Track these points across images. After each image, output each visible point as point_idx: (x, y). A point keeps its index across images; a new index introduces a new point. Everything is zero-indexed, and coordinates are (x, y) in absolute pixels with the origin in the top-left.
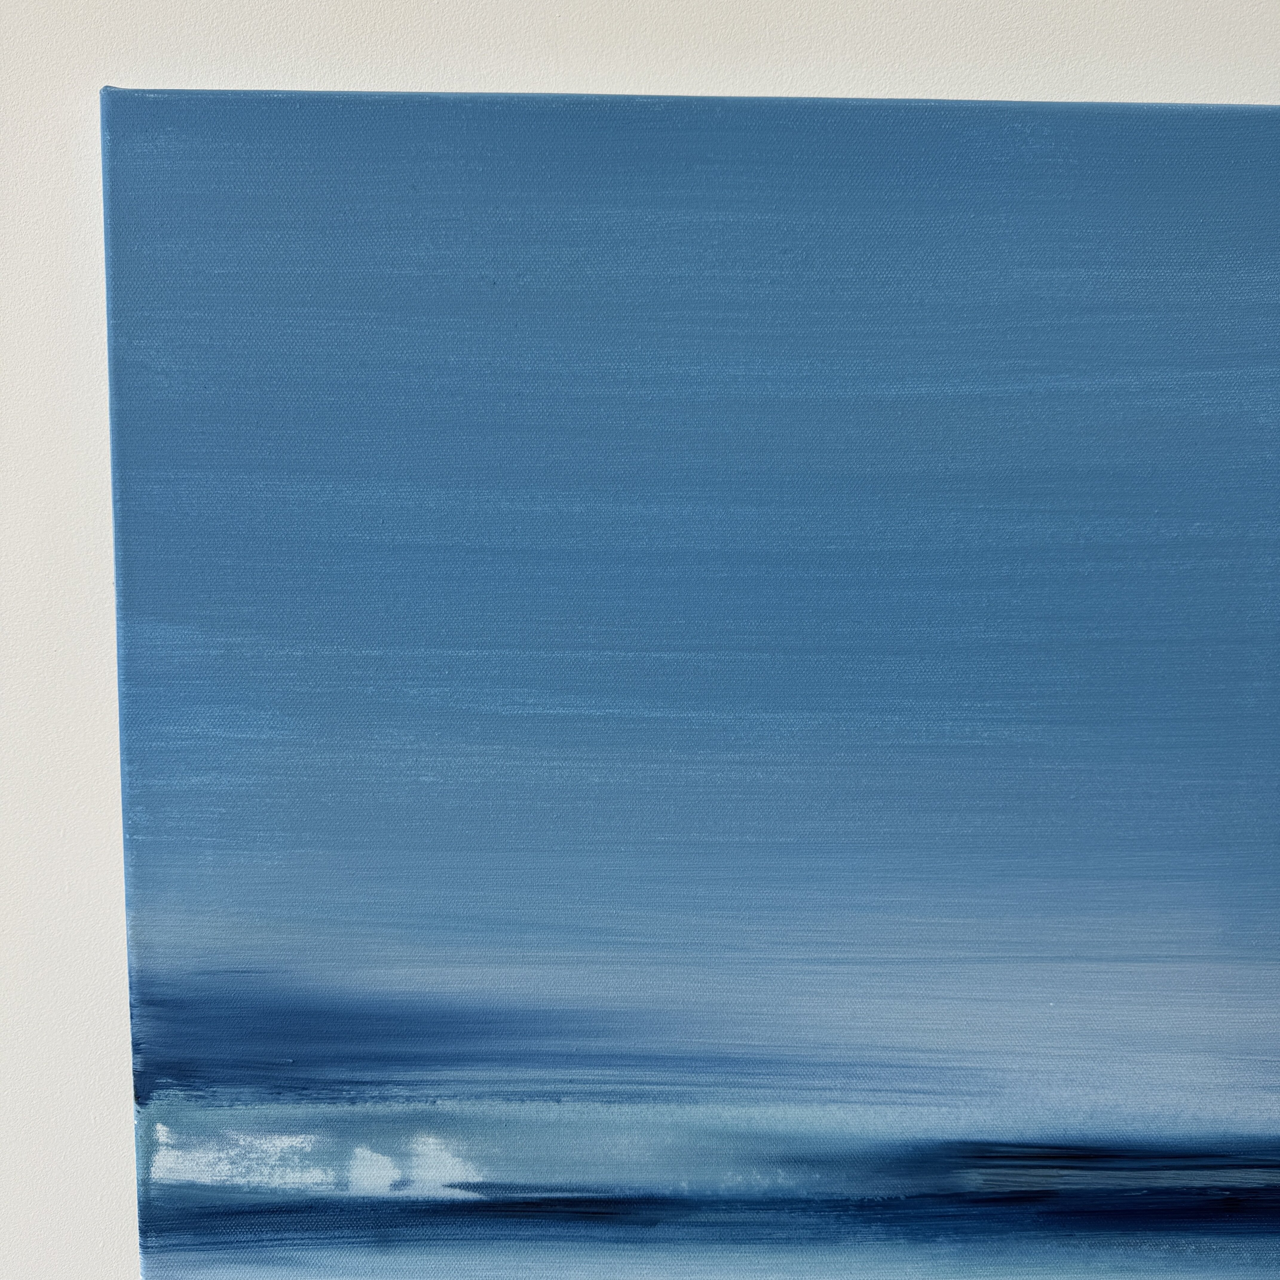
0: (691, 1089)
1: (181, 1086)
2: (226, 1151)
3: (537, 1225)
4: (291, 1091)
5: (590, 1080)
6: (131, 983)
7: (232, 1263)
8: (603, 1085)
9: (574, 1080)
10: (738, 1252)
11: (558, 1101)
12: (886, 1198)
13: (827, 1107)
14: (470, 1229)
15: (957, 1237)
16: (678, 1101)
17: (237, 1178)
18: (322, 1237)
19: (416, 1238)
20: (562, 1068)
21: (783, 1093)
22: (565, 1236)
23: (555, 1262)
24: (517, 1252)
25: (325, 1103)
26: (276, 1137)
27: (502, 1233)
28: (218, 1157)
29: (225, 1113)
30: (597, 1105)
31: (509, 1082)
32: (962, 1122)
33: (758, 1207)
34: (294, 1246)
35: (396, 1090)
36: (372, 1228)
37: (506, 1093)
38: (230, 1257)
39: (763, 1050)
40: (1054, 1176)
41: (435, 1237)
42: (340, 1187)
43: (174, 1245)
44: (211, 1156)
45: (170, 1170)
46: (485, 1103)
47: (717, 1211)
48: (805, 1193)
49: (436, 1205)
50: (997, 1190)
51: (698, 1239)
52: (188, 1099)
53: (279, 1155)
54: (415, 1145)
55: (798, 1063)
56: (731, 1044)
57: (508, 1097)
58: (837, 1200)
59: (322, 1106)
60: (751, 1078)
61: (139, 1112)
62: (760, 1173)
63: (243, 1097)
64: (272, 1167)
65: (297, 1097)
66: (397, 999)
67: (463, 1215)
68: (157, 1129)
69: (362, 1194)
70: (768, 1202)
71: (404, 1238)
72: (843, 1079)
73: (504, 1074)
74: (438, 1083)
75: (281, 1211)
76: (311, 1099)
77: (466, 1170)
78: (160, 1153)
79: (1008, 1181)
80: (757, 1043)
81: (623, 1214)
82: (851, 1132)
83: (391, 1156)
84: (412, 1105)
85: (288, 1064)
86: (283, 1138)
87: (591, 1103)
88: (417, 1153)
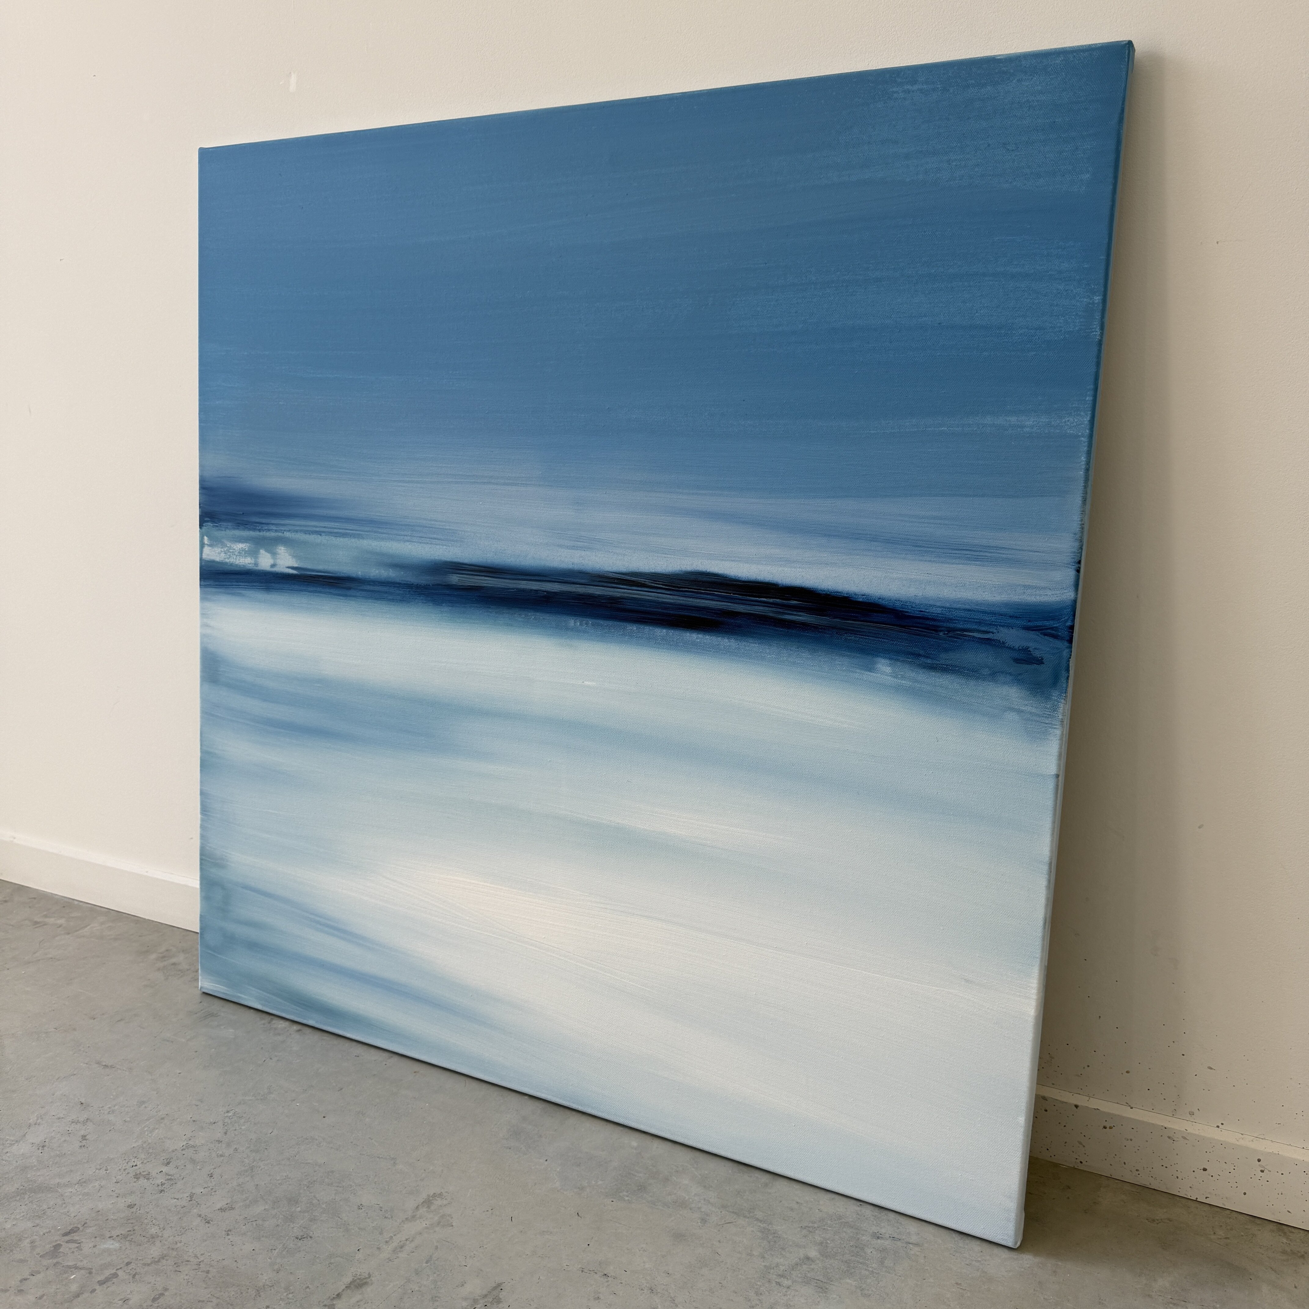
1: (212, 521)
2: (224, 549)
3: (314, 586)
4: (242, 525)
5: (330, 527)
6: (199, 481)
9: (325, 527)
11: (321, 535)
12: (425, 585)
14: (294, 586)
15: (450, 604)
16: (358, 538)
17: (226, 560)
18: (250, 585)
19: (278, 588)
22: (322, 592)
26: (238, 543)
27: (303, 588)
29: (223, 533)
30: (332, 537)
31: (305, 526)
33: (383, 585)
34: (242, 588)
36: (265, 583)
40: (483, 580)
43: (208, 585)
44: (220, 550)
45: (208, 555)
46: (299, 534)
47: (370, 585)
48: (399, 580)
49: (284, 575)
50: (464, 584)
51: (364, 597)
52: (213, 526)
53: (238, 551)
54: (278, 550)
57: (306, 532)
58: (409, 584)
59: (251, 532)
61: (200, 531)
62: (384, 570)
63: (229, 527)
64: (237, 556)
65: (243, 528)
67: (292, 580)
68: (205, 538)
69: (262, 569)
70: (387, 583)
71: (274, 588)
74: (285, 525)
75: (239, 574)
76: (248, 529)
77: (293, 562)
78: (205, 548)
79: (467, 581)
81: (340, 584)
82: (413, 555)
83: (271, 554)
84: (277, 533)
85: (241, 514)
86: (240, 544)
88: (278, 553)
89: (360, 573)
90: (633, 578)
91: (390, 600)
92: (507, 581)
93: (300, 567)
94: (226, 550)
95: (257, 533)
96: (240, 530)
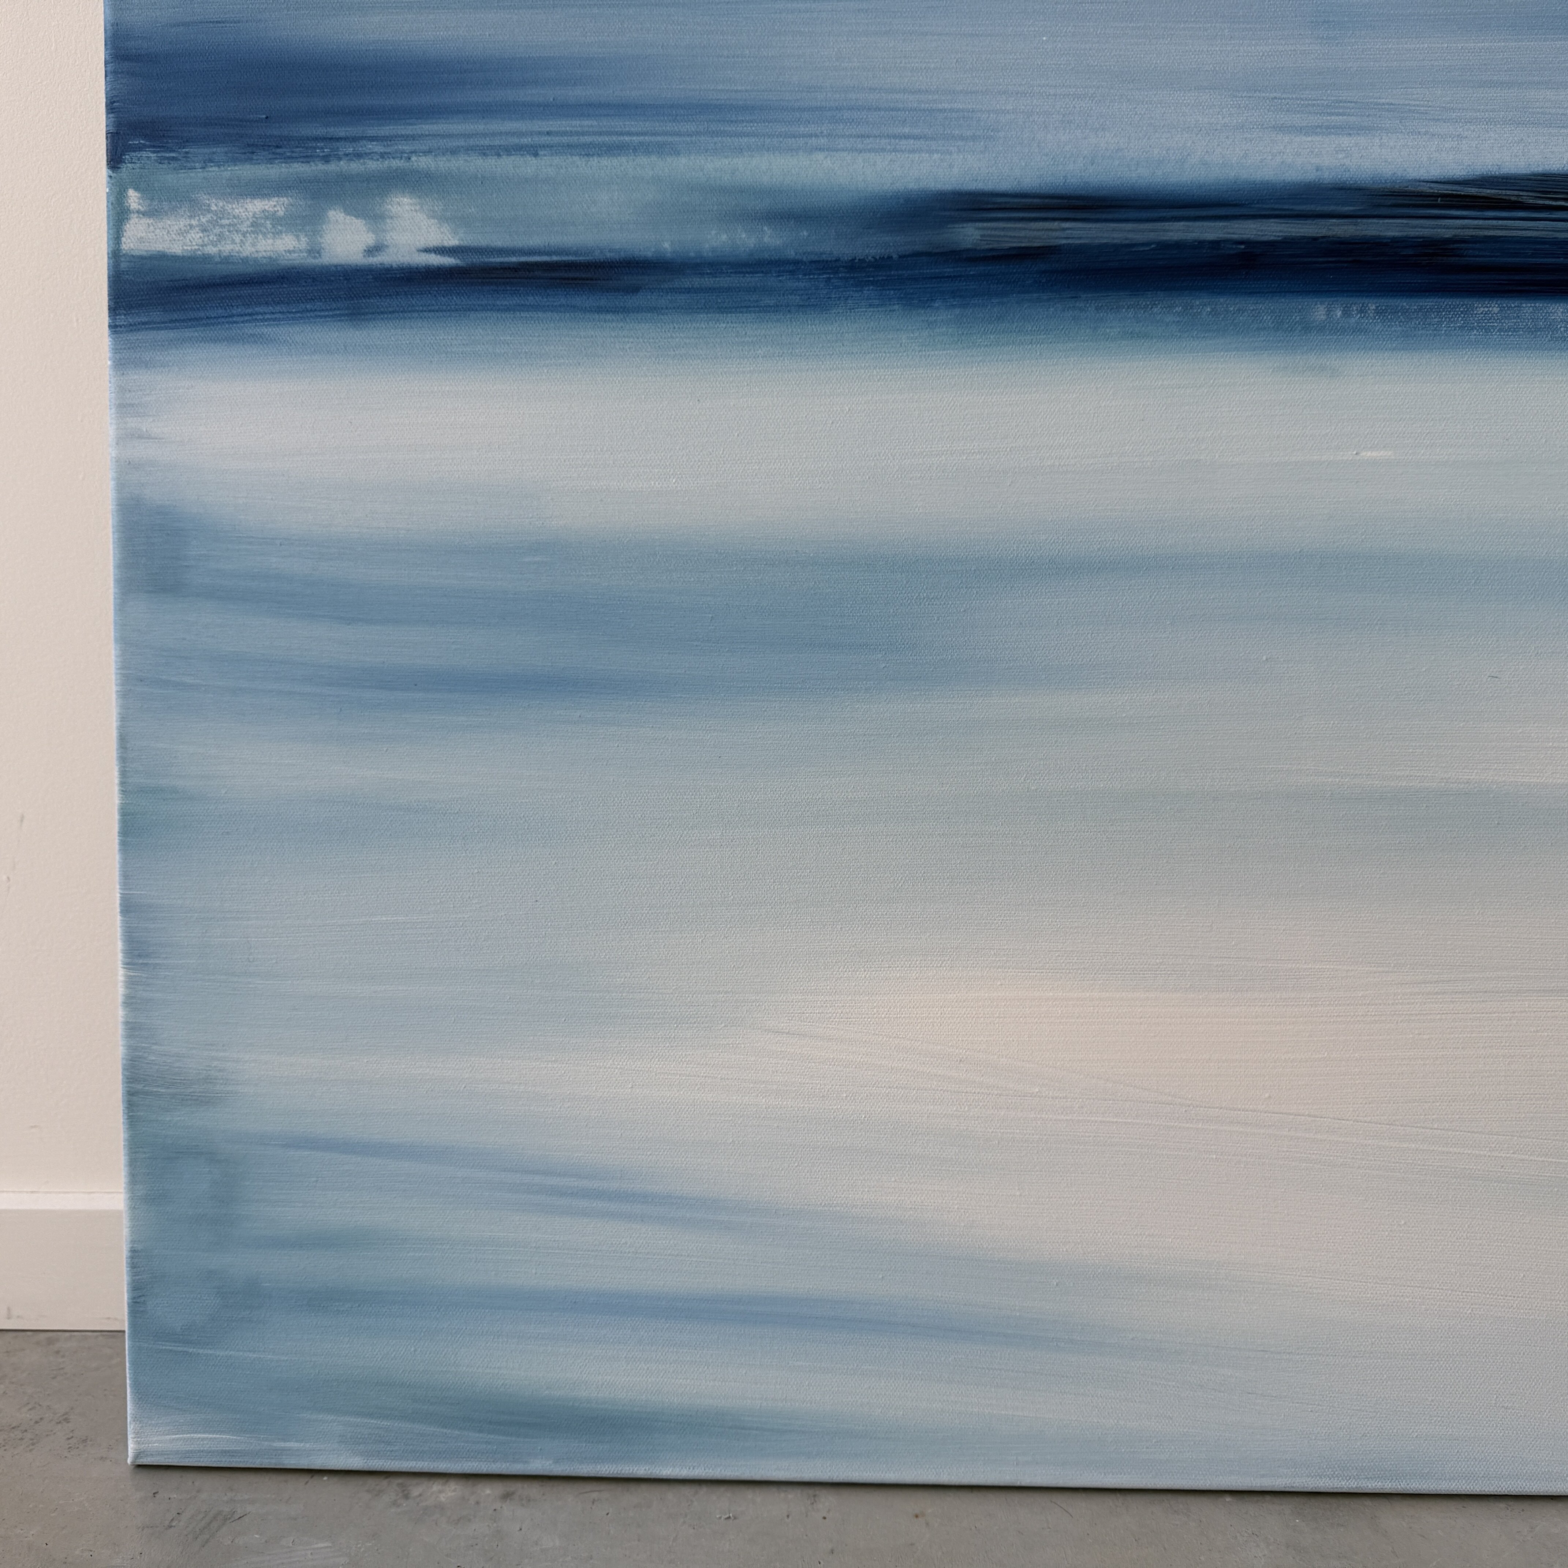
0: (673, 140)
1: (154, 147)
2: (197, 218)
3: (515, 293)
4: (264, 150)
5: (567, 132)
8: (581, 137)
9: (551, 132)
10: (724, 322)
11: (536, 155)
12: (878, 258)
13: (813, 156)
14: (446, 298)
15: (954, 301)
16: (659, 153)
17: (208, 247)
18: (294, 310)
19: (390, 309)
20: (539, 119)
21: (768, 141)
22: (544, 306)
25: (298, 162)
26: (248, 200)
27: (478, 302)
28: (189, 224)
29: (197, 176)
30: (575, 158)
31: (484, 135)
32: (956, 170)
33: (744, 270)
34: (266, 321)
35: (370, 146)
36: (345, 299)
37: (482, 148)
39: (745, 95)
40: (1056, 230)
41: (410, 309)
42: (313, 255)
43: (143, 323)
44: (183, 223)
45: (141, 240)
46: (460, 158)
47: (702, 274)
48: (793, 253)
49: (411, 272)
50: (995, 246)
51: (682, 308)
52: (160, 161)
53: (251, 220)
54: (390, 206)
55: (783, 108)
56: (713, 90)
57: (484, 152)
58: (827, 261)
59: (296, 165)
60: (733, 126)
61: (110, 177)
62: (745, 232)
63: (215, 157)
64: (244, 234)
65: (270, 156)
67: (439, 283)
68: (129, 195)
69: (335, 261)
70: (755, 265)
71: (378, 310)
72: (829, 124)
73: (480, 126)
74: (413, 137)
75: (252, 282)
76: (285, 158)
77: (442, 233)
78: (132, 221)
79: (1007, 236)
80: (739, 88)
81: (604, 280)
82: (838, 183)
83: (365, 219)
84: (387, 162)
85: (261, 120)
86: (255, 202)
87: (569, 157)
88: (392, 215)
89: (666, 245)
90: (1485, 190)
91: (765, 309)
92: (1130, 226)
93: (468, 245)
94: (207, 221)
95: (317, 165)
96: (256, 164)
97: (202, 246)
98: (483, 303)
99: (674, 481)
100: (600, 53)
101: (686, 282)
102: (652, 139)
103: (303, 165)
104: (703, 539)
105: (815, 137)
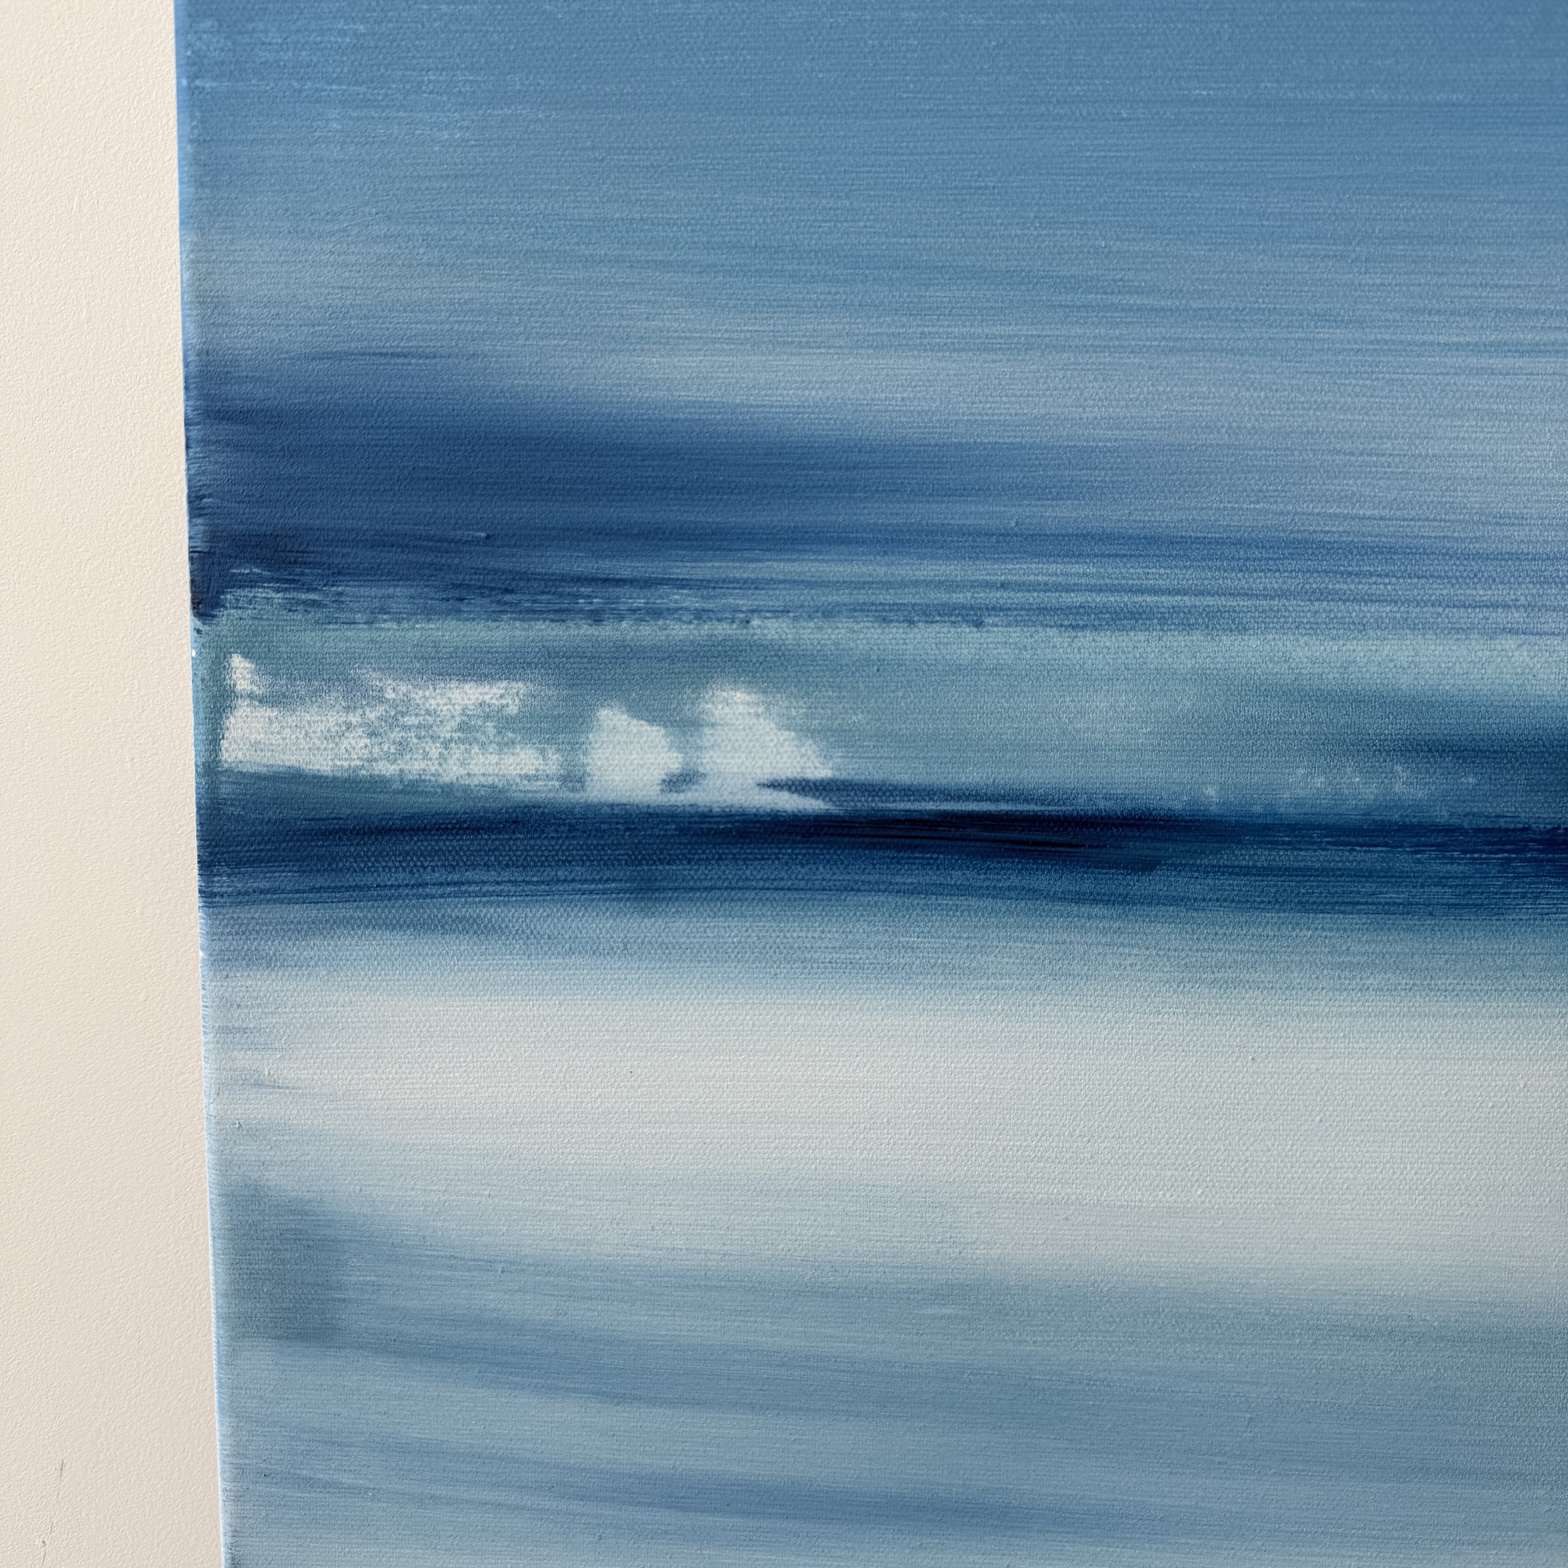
0: (1235, 604)
1: (278, 580)
2: (360, 711)
3: (929, 864)
4: (482, 595)
5: (1039, 585)
6: (186, 379)
7: (367, 927)
8: (1063, 594)
9: (1009, 583)
10: (1309, 929)
11: (979, 624)
13: (1497, 641)
14: (806, 868)
16: (1207, 627)
17: (381, 763)
18: (535, 879)
19: (706, 884)
20: (987, 559)
21: (1415, 611)
22: (980, 888)
23: (960, 937)
24: (890, 916)
25: (545, 620)
26: (454, 684)
27: (863, 877)
28: (345, 722)
29: (359, 636)
30: (1051, 632)
31: (885, 585)
33: (1352, 839)
34: (484, 896)
35: (677, 597)
36: (626, 864)
37: (880, 608)
38: (366, 916)
39: (1379, 526)
41: (740, 884)
42: (570, 785)
44: (333, 719)
45: (256, 746)
46: (840, 625)
47: (1273, 844)
48: (1445, 814)
49: (744, 822)
51: (1233, 901)
52: (290, 607)
53: (458, 720)
54: (710, 706)
55: (1447, 553)
56: (1318, 514)
57: (885, 614)
58: (1507, 830)
59: (540, 625)
60: (1353, 582)
61: (199, 631)
62: (1361, 772)
63: (393, 606)
64: (446, 744)
65: (494, 607)
66: (682, 416)
67: (794, 842)
68: (233, 664)
70: (1373, 831)
71: (684, 884)
72: (1531, 586)
73: (879, 569)
74: (755, 585)
75: (460, 828)
76: (520, 612)
77: (802, 756)
78: (238, 713)
80: (1369, 513)
81: (1091, 846)
82: (1540, 693)
83: (665, 727)
84: (706, 627)
85: (476, 541)
86: (467, 687)
87: (1040, 629)
88: (713, 720)
89: (1211, 791)
91: (1387, 909)
93: (849, 778)
94: (380, 719)
95: (579, 627)
96: (467, 620)
97: (369, 761)
98: (871, 878)
99: (1199, 1192)
100: (1110, 440)
101: (1244, 857)
102: (1197, 601)
103: (554, 625)
104: (1245, 1291)
105: (1504, 607)
